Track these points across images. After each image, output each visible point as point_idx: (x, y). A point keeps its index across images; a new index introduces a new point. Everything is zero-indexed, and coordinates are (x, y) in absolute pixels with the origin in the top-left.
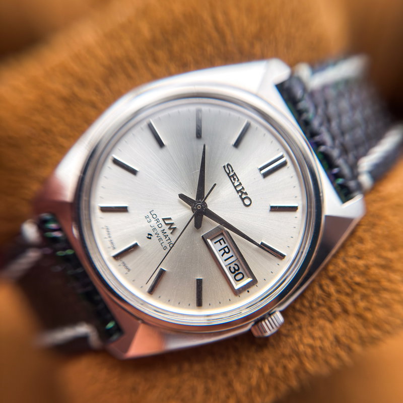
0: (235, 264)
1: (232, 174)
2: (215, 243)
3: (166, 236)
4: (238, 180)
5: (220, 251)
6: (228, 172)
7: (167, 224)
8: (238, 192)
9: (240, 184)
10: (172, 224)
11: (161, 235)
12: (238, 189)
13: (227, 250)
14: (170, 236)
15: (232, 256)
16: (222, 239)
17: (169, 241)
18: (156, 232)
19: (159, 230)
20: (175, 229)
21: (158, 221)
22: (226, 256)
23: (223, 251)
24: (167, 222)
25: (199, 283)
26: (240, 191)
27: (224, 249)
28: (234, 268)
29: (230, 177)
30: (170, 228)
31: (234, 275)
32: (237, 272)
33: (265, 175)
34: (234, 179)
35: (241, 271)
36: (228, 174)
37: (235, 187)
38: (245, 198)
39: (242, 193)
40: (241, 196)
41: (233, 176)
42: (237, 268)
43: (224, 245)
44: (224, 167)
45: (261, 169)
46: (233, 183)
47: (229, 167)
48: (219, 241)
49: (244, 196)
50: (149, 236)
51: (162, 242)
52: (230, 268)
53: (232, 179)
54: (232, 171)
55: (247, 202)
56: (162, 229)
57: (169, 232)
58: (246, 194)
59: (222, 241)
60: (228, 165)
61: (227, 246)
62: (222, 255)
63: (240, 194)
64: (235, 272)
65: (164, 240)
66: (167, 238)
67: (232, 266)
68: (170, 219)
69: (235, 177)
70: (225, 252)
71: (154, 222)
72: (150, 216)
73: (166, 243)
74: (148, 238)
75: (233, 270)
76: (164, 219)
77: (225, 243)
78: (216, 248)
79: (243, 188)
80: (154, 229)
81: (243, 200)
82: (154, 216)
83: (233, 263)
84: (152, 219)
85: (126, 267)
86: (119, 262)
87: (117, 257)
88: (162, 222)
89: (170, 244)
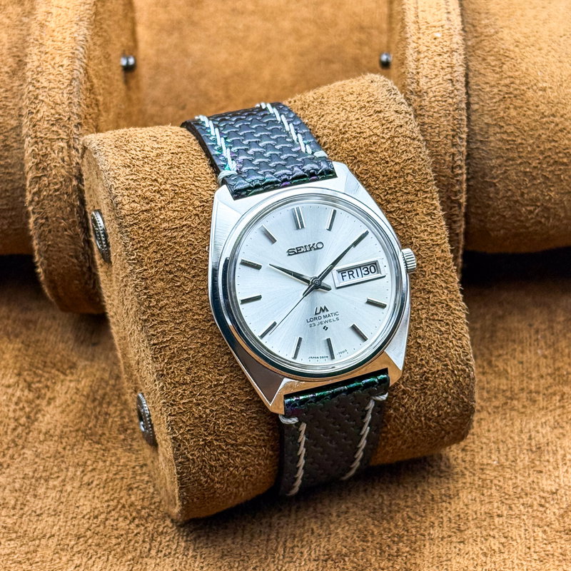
0: (363, 270)
2: (343, 280)
3: (329, 316)
4: (302, 247)
5: (350, 278)
6: (293, 253)
7: (320, 313)
8: (311, 250)
9: (305, 246)
10: (321, 308)
11: (326, 319)
12: (308, 249)
13: (351, 273)
14: (329, 313)
15: (357, 270)
16: (342, 273)
18: (323, 323)
19: (323, 320)
22: (355, 274)
23: (351, 276)
24: (318, 312)
26: (310, 248)
27: (349, 275)
29: (298, 253)
30: (323, 311)
33: (303, 227)
35: (369, 267)
36: (295, 253)
37: (307, 251)
38: (317, 246)
39: (312, 247)
40: (315, 249)
42: (366, 269)
43: (347, 274)
44: (289, 255)
46: (303, 252)
47: (290, 251)
48: (343, 276)
49: (315, 247)
51: (332, 320)
52: (364, 274)
53: (300, 251)
54: (294, 249)
55: (320, 246)
56: (322, 317)
57: (326, 313)
58: (313, 245)
60: (288, 251)
61: (349, 272)
62: (354, 277)
63: (313, 249)
64: (369, 271)
65: (331, 318)
66: (331, 315)
67: (363, 272)
68: (317, 309)
69: (299, 249)
71: (316, 322)
72: (311, 323)
73: (334, 317)
75: (367, 273)
76: (316, 314)
78: (347, 281)
79: (309, 245)
80: (321, 323)
81: (318, 248)
82: (312, 320)
84: (314, 322)
85: (343, 352)
86: (337, 356)
87: (333, 357)
88: (317, 316)
89: (335, 314)
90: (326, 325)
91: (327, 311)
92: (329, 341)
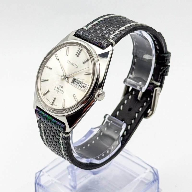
3: (61, 90)
9: (73, 63)
11: (60, 91)
13: (78, 83)
14: (62, 90)
15: (81, 84)
19: (59, 90)
21: (57, 88)
22: (79, 84)
23: (78, 84)
24: (60, 87)
27: (77, 83)
32: (84, 87)
33: (78, 56)
42: (83, 86)
45: (76, 56)
46: (71, 65)
52: (81, 87)
54: (70, 62)
55: (77, 66)
59: (76, 82)
68: (60, 85)
71: (57, 89)
72: (55, 88)
73: (62, 92)
75: (83, 87)
80: (58, 91)
85: (56, 105)
86: (53, 105)
87: (52, 104)
89: (63, 92)
90: (58, 93)
91: (62, 88)
92: (55, 99)
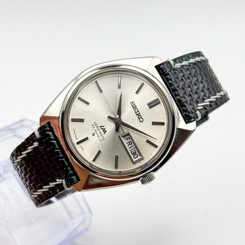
0: (134, 150)
1: (134, 106)
2: (125, 139)
4: (137, 109)
5: (127, 143)
6: (133, 105)
7: (102, 129)
8: (137, 115)
9: (138, 111)
10: (105, 129)
11: (99, 134)
12: (137, 113)
13: (130, 143)
14: (103, 134)
15: (133, 146)
16: (129, 138)
17: (103, 137)
18: (96, 132)
19: (98, 132)
20: (106, 131)
21: (98, 127)
22: (130, 146)
23: (129, 143)
24: (102, 128)
25: (117, 157)
26: (138, 114)
27: (129, 142)
28: (133, 152)
29: (133, 108)
30: (103, 131)
31: (133, 155)
32: (135, 154)
33: (150, 108)
34: (136, 109)
36: (133, 106)
37: (136, 113)
38: (140, 118)
39: (139, 115)
40: (138, 117)
41: (135, 107)
42: (135, 152)
43: (129, 141)
44: (131, 103)
46: (135, 111)
47: (133, 103)
48: (127, 139)
49: (140, 117)
50: (93, 134)
51: (99, 137)
52: (131, 151)
53: (134, 108)
54: (135, 105)
55: (141, 120)
56: (100, 131)
57: (103, 133)
58: (141, 116)
59: (128, 139)
60: (133, 102)
61: (131, 141)
62: (128, 145)
63: (138, 116)
64: (134, 154)
65: (100, 137)
66: (102, 136)
67: (133, 151)
68: (104, 126)
69: (136, 108)
70: (130, 144)
71: (96, 128)
73: (101, 138)
74: (93, 135)
75: (133, 153)
76: (101, 127)
77: (130, 140)
78: (125, 142)
79: (139, 113)
81: (139, 119)
82: (96, 125)
83: (133, 150)
84: (95, 127)
85: (82, 149)
86: (79, 145)
87: (78, 143)
88: (100, 128)
89: (103, 138)
90: (96, 135)
91: (104, 133)
92: (87, 139)
